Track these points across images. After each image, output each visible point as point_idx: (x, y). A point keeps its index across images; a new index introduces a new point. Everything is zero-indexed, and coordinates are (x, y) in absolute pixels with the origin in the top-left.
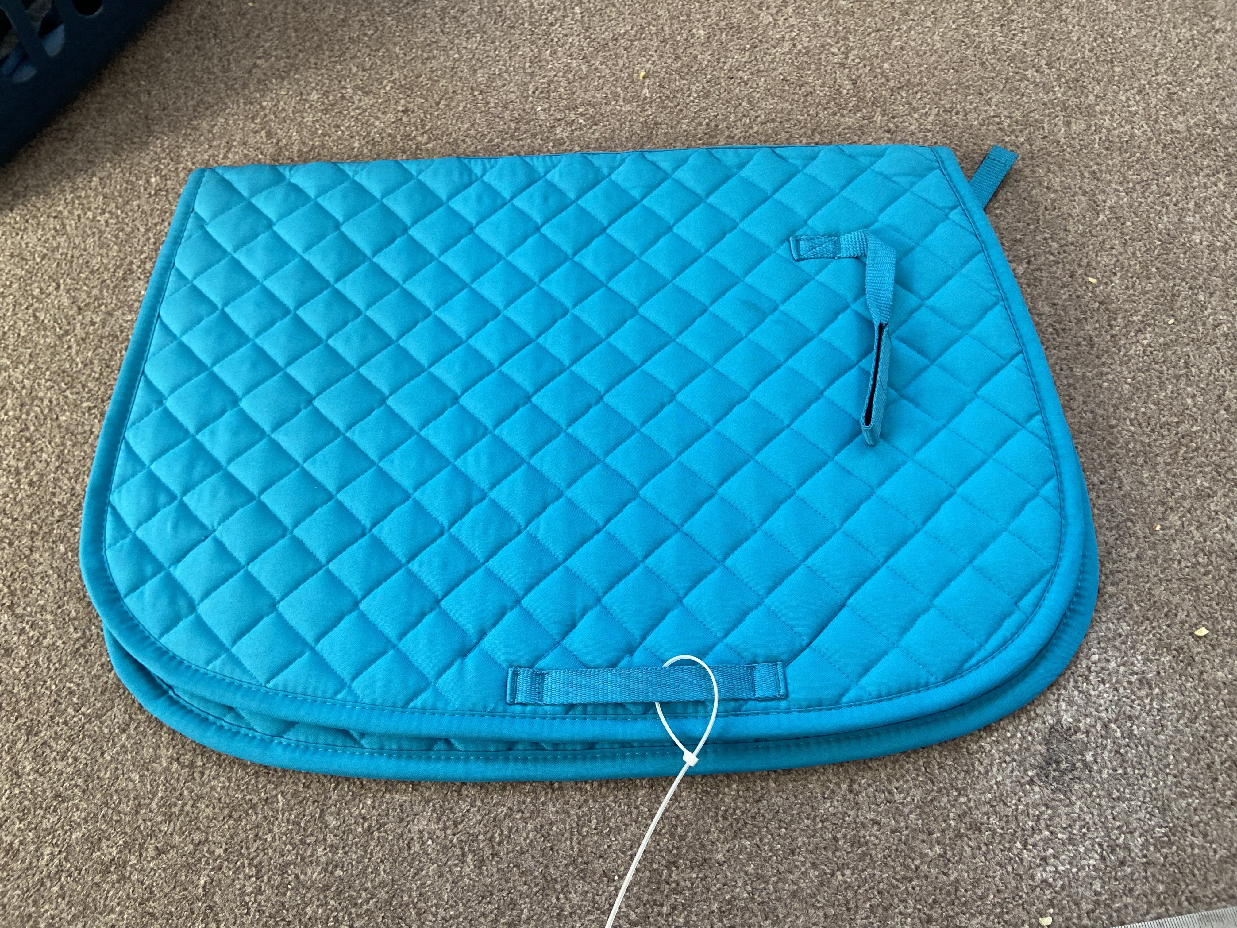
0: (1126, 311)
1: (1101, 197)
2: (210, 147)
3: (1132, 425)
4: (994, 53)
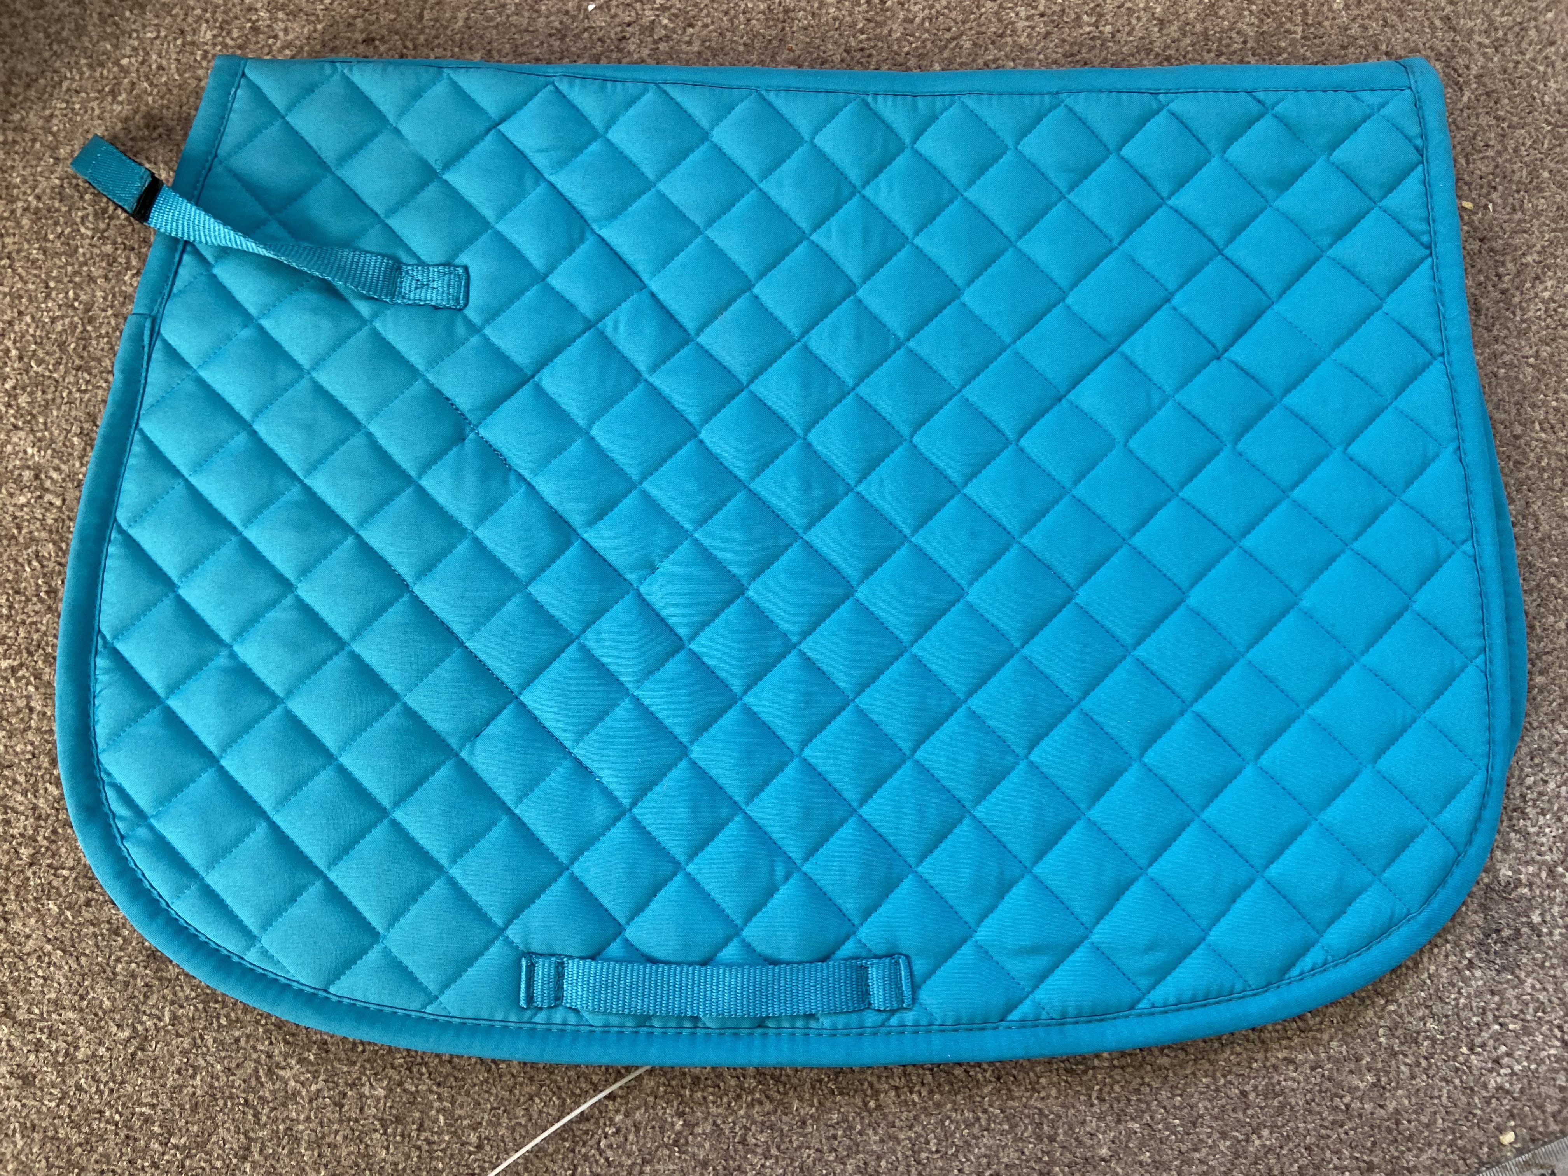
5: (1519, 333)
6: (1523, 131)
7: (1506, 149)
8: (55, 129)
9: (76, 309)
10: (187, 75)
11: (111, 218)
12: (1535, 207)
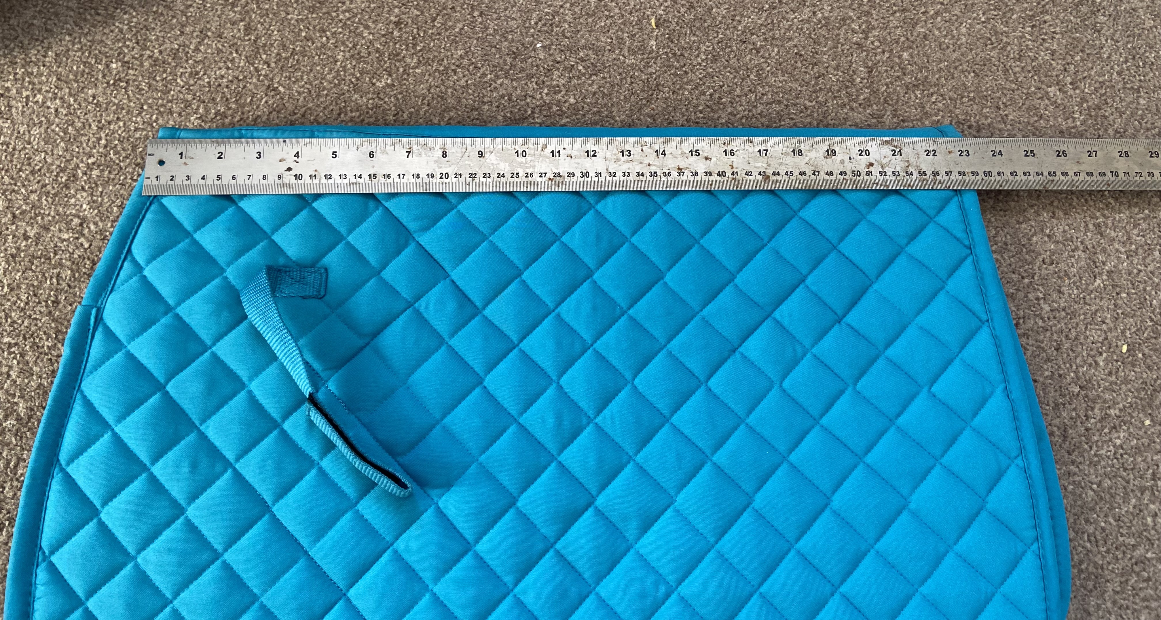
0: (1105, 401)
1: (1101, 257)
2: (182, 33)
3: (1089, 541)
4: (1019, 60)
5: (1091, 463)
6: (1131, 320)
7: (1116, 329)
8: (189, 14)
9: (153, 127)
10: (282, 9)
11: (199, 79)
12: (1126, 377)
